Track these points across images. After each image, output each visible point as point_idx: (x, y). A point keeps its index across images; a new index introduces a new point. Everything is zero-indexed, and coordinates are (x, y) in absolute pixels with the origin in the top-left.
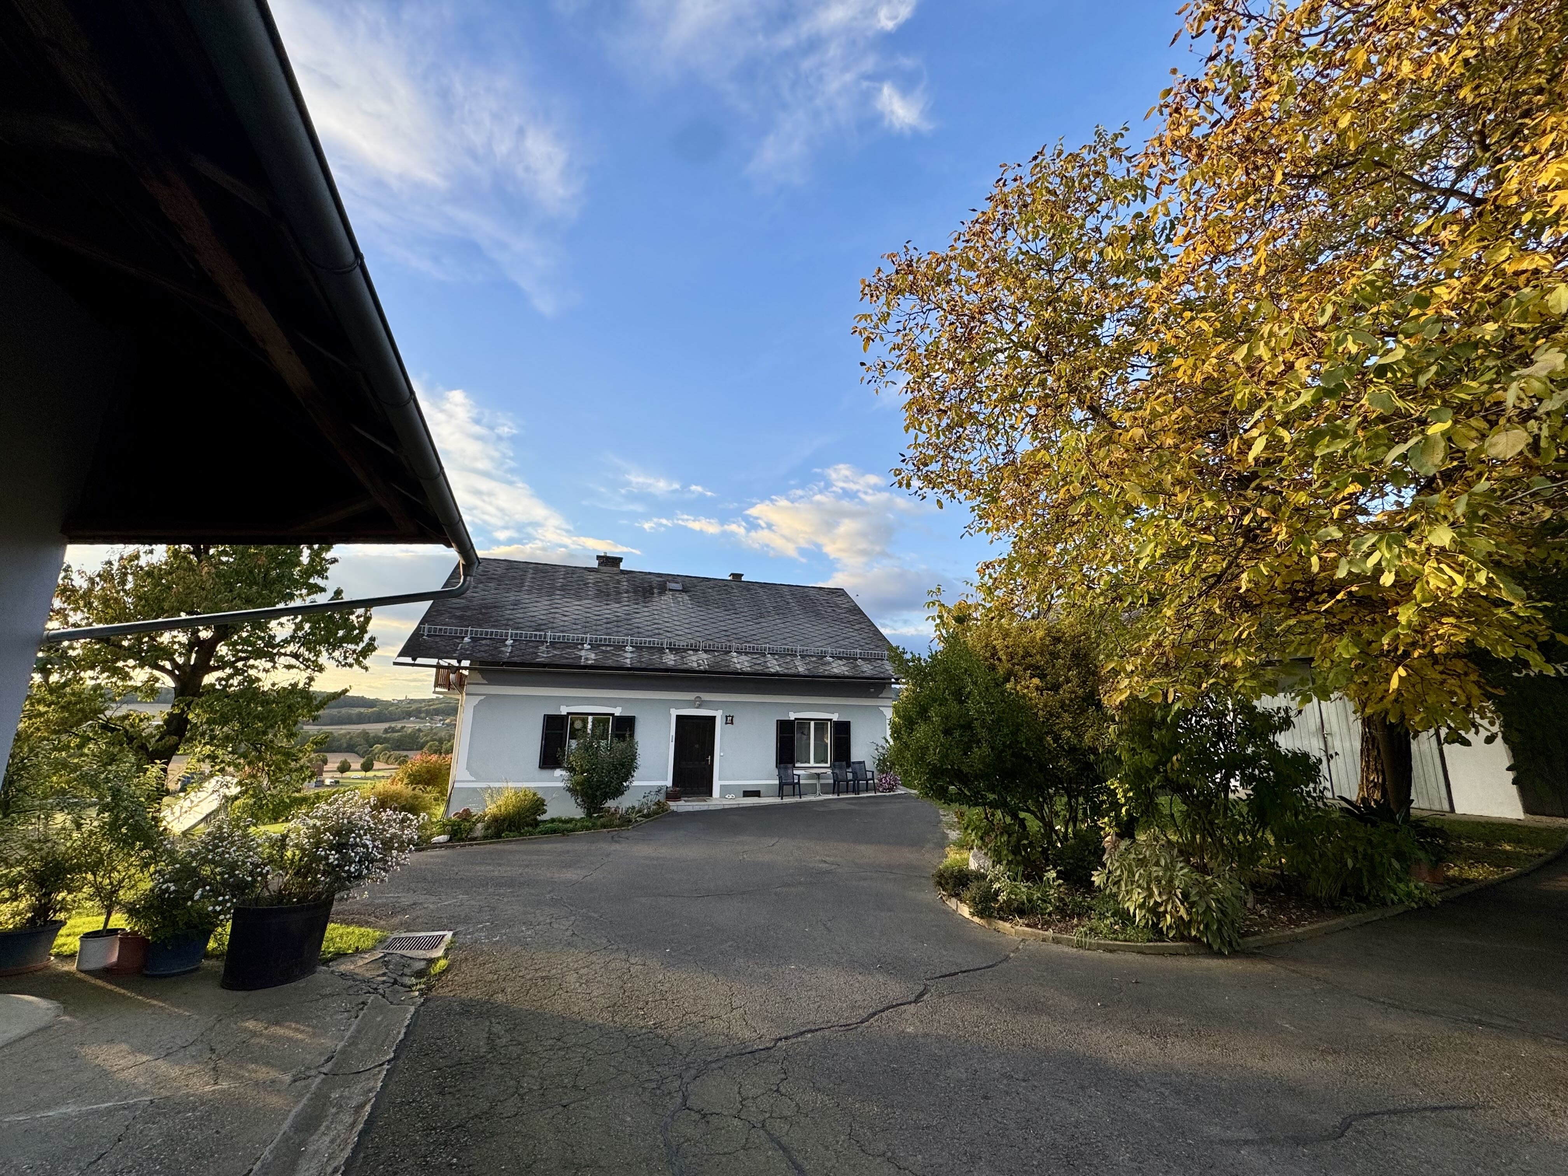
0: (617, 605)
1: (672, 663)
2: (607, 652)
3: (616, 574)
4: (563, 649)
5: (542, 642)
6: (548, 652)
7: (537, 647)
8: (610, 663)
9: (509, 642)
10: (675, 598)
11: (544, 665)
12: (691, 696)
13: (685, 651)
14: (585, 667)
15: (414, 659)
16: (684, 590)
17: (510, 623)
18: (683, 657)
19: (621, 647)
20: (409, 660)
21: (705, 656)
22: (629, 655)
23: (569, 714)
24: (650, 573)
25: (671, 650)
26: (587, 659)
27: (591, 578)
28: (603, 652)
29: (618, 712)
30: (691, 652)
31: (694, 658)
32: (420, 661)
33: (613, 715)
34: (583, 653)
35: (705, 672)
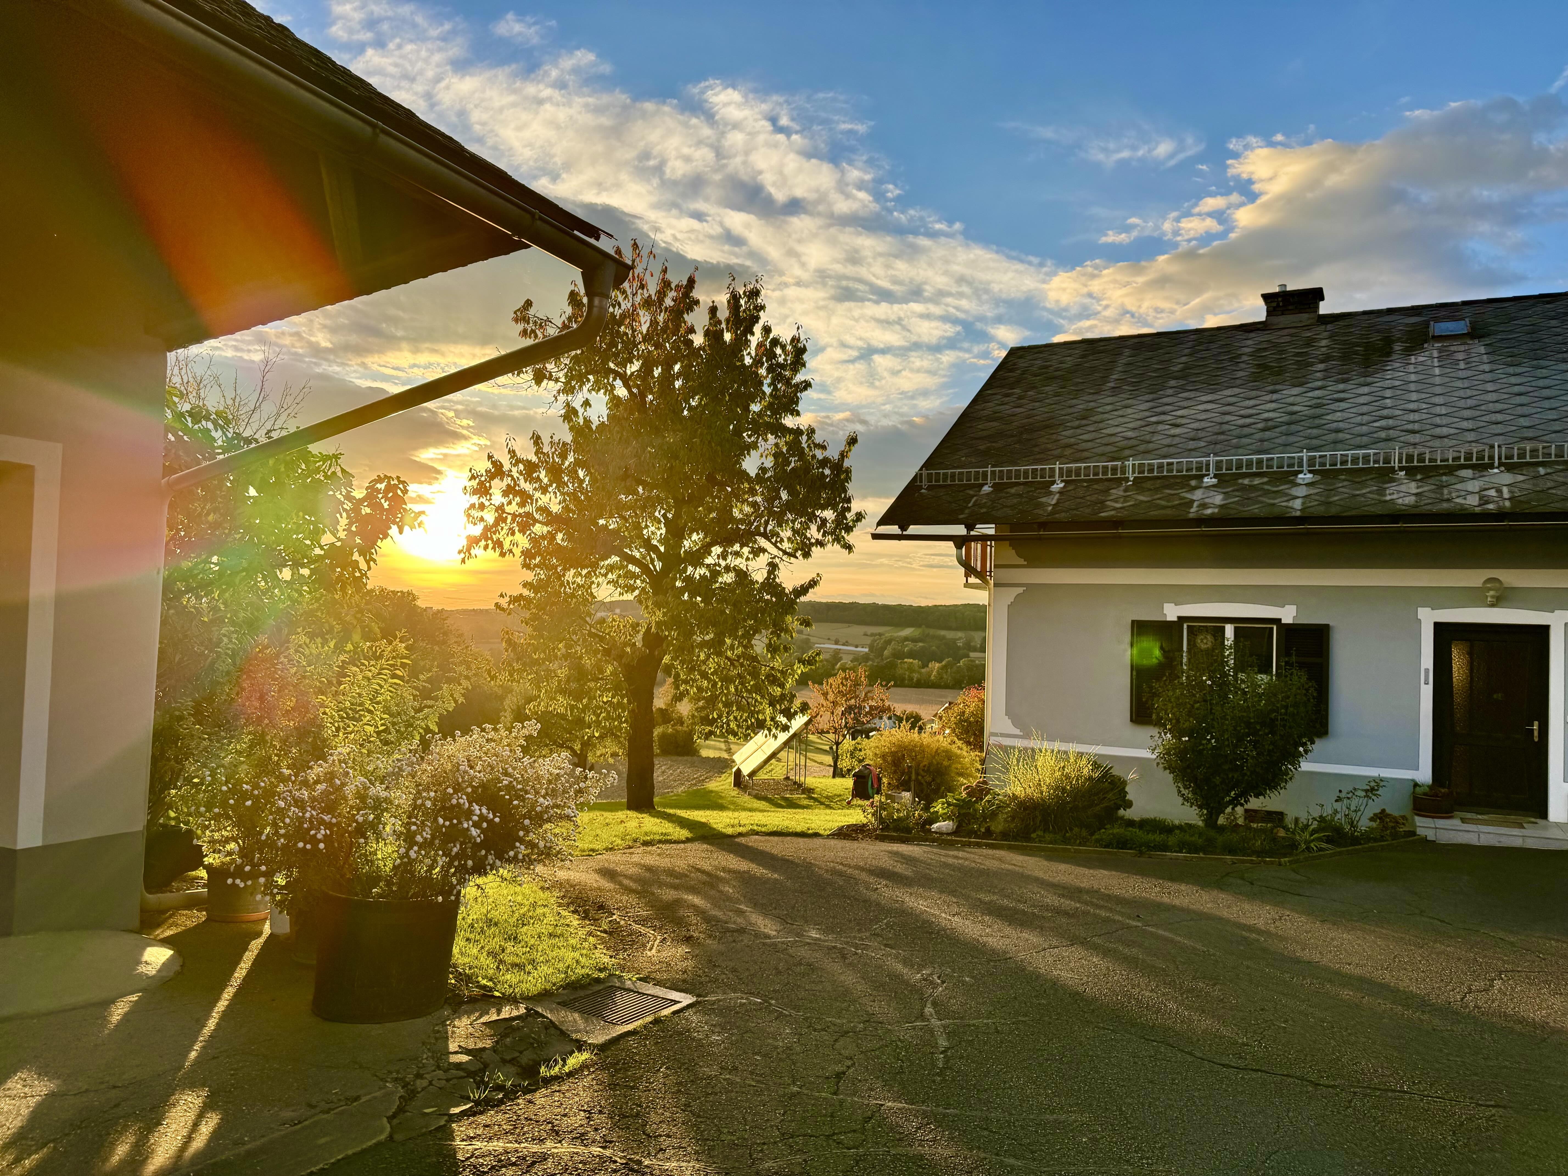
0: (1296, 391)
1: (1410, 500)
2: (1252, 488)
3: (1307, 327)
4: (1157, 490)
5: (1119, 481)
6: (1126, 498)
7: (1107, 491)
8: (1254, 509)
9: (1058, 486)
10: (1445, 356)
11: (1116, 523)
12: (1474, 578)
13: (1451, 470)
14: (1200, 521)
15: (903, 528)
16: (1475, 333)
17: (1068, 452)
18: (1441, 487)
19: (1288, 476)
20: (894, 529)
21: (1507, 478)
22: (1301, 491)
23: (1182, 619)
24: (1390, 311)
25: (1411, 472)
26: (1204, 506)
27: (1249, 345)
28: (1244, 488)
29: (1288, 615)
30: (1467, 473)
31: (1474, 486)
32: (913, 529)
33: (1277, 621)
34: (1198, 495)
35: (1500, 515)
